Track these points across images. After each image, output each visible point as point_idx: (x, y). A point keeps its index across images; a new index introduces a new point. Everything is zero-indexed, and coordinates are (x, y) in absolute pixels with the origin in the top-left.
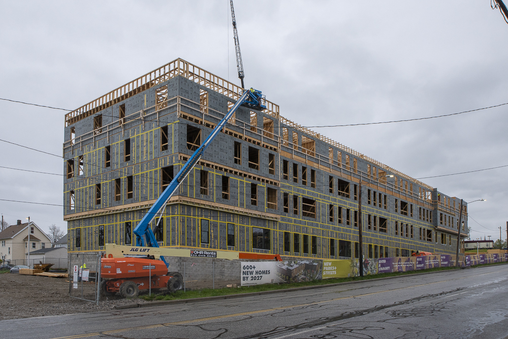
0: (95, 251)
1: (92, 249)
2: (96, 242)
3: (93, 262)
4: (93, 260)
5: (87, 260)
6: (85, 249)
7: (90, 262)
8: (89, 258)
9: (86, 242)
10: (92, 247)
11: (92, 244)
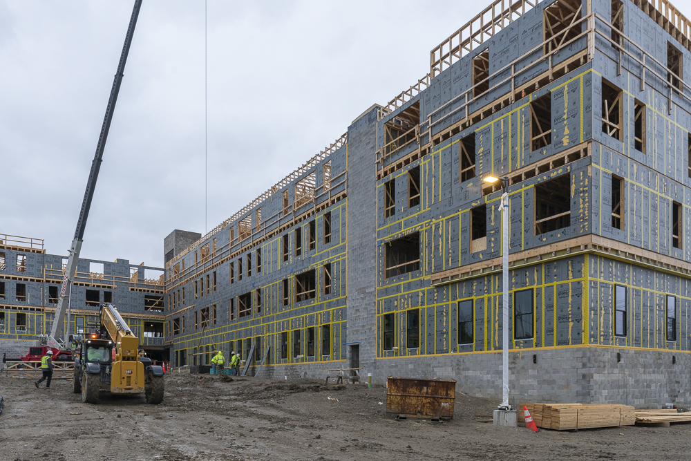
0: (657, 349)
1: (652, 346)
2: (659, 330)
3: (653, 377)
4: (654, 372)
5: (642, 370)
6: (638, 344)
7: (647, 377)
8: (645, 366)
9: (638, 326)
10: (652, 341)
11: (652, 334)
